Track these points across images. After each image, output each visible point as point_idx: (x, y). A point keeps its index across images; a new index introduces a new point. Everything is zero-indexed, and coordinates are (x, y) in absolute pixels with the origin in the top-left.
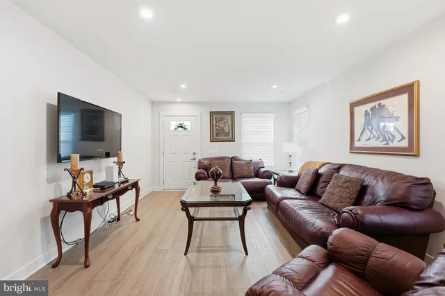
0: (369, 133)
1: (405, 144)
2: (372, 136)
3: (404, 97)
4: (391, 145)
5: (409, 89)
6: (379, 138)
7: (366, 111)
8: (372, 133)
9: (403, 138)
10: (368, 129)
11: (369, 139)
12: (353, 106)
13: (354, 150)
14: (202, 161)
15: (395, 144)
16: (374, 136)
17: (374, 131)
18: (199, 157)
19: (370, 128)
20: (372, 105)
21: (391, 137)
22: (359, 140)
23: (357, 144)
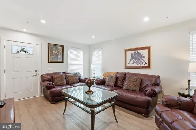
0: (133, 61)
1: (147, 65)
2: (134, 62)
3: (147, 50)
4: (142, 65)
5: (148, 48)
6: (137, 63)
7: (132, 54)
8: (134, 61)
9: (146, 63)
10: (133, 60)
11: (133, 63)
12: (126, 51)
13: (126, 67)
14: (45, 76)
15: (143, 65)
16: (135, 62)
17: (135, 61)
18: (40, 73)
19: (133, 59)
20: (134, 51)
21: (142, 63)
22: (129, 64)
23: (128, 65)
